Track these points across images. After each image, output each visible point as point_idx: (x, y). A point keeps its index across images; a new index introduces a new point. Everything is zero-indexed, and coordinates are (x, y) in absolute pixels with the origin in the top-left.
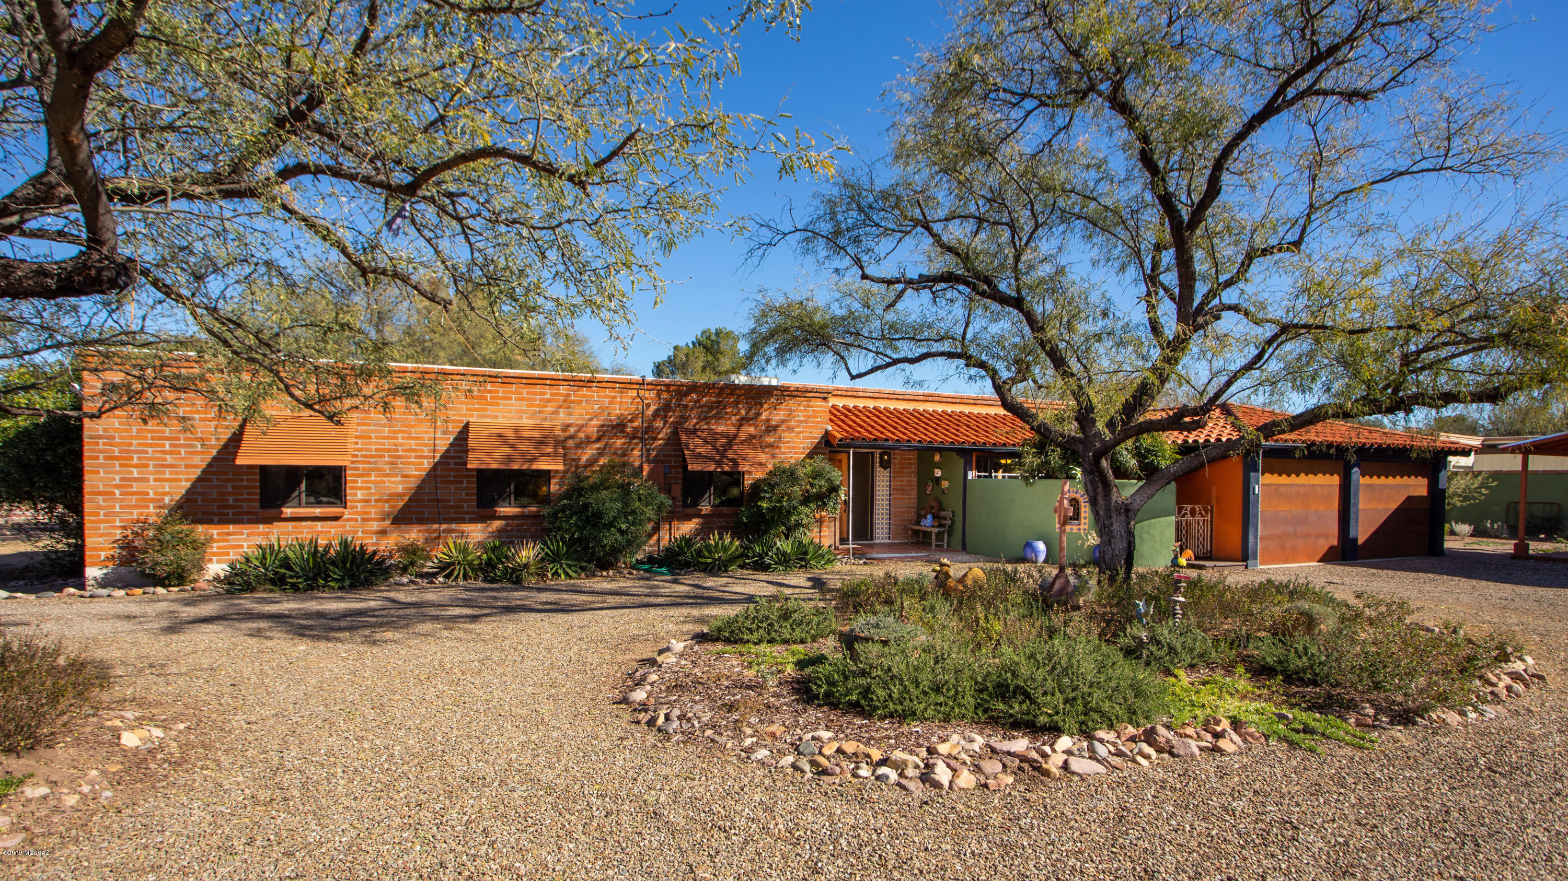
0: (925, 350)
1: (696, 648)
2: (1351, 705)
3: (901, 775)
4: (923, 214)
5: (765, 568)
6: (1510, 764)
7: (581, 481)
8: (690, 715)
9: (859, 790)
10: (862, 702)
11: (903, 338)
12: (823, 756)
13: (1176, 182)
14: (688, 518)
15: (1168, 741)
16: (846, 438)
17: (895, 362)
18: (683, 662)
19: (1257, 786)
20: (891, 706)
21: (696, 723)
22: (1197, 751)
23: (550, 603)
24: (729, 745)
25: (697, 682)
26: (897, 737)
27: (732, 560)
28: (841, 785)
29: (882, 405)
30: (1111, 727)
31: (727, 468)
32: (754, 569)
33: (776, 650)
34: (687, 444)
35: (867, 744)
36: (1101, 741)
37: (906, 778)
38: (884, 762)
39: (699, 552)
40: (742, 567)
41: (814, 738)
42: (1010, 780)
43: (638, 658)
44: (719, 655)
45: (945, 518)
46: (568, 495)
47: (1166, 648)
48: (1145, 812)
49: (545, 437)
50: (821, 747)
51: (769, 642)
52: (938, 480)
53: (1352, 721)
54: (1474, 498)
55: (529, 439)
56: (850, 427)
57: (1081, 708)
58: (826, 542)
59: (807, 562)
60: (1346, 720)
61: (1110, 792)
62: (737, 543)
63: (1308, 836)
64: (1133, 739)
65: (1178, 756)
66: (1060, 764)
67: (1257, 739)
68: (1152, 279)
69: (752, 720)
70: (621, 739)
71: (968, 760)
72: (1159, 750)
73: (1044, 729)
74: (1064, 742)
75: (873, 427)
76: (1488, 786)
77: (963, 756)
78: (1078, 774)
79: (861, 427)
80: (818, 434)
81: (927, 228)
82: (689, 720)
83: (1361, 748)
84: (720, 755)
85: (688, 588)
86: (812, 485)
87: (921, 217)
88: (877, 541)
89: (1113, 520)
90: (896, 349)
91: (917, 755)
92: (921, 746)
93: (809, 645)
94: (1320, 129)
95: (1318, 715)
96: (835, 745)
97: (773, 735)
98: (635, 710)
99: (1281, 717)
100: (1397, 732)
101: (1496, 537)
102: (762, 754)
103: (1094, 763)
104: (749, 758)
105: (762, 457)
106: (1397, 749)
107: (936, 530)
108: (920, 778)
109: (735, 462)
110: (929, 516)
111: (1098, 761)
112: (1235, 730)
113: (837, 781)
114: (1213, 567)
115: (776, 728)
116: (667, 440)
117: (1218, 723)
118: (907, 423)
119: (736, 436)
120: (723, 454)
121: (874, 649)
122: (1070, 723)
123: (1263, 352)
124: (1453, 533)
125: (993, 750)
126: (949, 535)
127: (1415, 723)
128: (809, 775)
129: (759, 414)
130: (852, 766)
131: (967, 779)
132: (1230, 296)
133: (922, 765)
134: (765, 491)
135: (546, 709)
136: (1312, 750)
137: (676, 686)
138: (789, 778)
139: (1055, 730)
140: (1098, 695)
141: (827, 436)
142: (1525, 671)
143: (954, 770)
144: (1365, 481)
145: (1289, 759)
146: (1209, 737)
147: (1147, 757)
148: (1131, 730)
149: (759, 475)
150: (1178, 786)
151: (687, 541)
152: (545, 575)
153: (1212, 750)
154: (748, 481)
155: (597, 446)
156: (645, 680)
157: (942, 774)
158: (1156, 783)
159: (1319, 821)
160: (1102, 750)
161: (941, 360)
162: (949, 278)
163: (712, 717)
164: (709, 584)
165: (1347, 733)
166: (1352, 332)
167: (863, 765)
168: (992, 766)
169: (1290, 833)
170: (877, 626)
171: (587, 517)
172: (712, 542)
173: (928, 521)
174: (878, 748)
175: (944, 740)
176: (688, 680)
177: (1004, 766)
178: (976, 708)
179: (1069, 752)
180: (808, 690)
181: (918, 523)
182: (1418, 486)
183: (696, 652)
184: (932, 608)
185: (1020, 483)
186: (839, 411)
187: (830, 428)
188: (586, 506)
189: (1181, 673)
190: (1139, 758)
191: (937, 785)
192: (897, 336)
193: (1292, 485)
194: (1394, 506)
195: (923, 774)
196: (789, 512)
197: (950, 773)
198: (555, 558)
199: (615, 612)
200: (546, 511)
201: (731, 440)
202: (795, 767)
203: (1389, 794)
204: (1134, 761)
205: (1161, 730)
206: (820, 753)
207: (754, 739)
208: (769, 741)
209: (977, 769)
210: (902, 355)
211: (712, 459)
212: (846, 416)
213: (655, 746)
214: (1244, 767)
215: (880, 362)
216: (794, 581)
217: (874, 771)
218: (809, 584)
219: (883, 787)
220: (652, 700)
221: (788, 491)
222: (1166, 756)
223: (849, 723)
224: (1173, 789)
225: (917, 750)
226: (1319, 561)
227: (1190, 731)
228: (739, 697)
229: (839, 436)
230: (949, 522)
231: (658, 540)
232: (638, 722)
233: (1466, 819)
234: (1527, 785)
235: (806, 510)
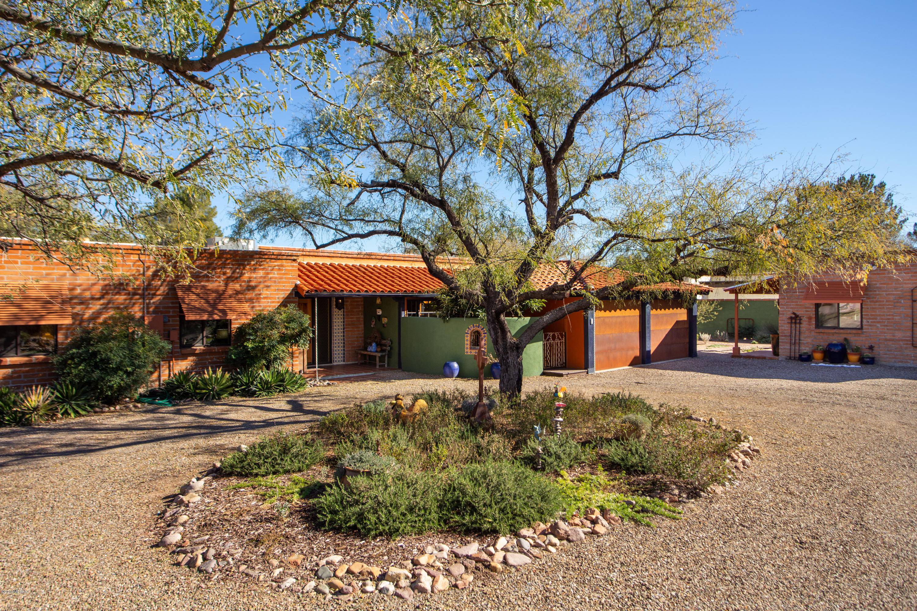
0: (371, 228)
1: (214, 484)
2: (665, 488)
3: (397, 586)
4: (373, 136)
5: (251, 394)
6: (750, 519)
7: (89, 333)
8: (225, 553)
9: (368, 603)
10: (359, 526)
11: (355, 220)
12: (337, 577)
13: (545, 133)
14: (184, 357)
15: (566, 532)
16: (312, 290)
17: (350, 237)
18: (207, 500)
19: (622, 559)
20: (381, 527)
21: (230, 559)
22: (583, 536)
23: (66, 445)
24: (261, 578)
25: (223, 520)
26: (388, 553)
27: (223, 390)
28: (355, 602)
29: (336, 262)
30: (529, 525)
31: (216, 317)
32: (242, 396)
33: (280, 480)
34: (183, 299)
35: (368, 563)
36: (525, 537)
37: (401, 588)
38: (383, 577)
39: (195, 385)
40: (232, 395)
41: (328, 563)
42: (471, 578)
43: (162, 495)
44: (236, 489)
45: (385, 346)
46: (76, 344)
47: (554, 456)
48: (560, 591)
49: (52, 297)
50: (335, 571)
51: (274, 473)
52: (379, 318)
53: (667, 500)
54: (711, 318)
55: (36, 299)
56: (314, 281)
57: (510, 515)
58: (297, 369)
59: (285, 388)
60: (664, 500)
61: (536, 578)
62: (227, 375)
63: (656, 594)
64: (544, 533)
65: (573, 541)
66: (501, 559)
67: (617, 521)
68: (528, 188)
69: (276, 552)
70: (167, 584)
71: (441, 566)
72: (561, 539)
73: (487, 533)
74: (502, 542)
75: (331, 281)
76: (742, 538)
77: (438, 564)
78: (514, 566)
79: (322, 280)
80: (290, 288)
81: (377, 146)
82: (224, 558)
83: (674, 519)
84: (256, 587)
85: (190, 418)
86: (287, 328)
87: (372, 138)
88: (335, 364)
89: (509, 355)
90: (351, 228)
91: (406, 567)
92: (407, 559)
93: (305, 472)
94: (628, 100)
95: (648, 498)
96: (345, 567)
97: (295, 564)
98: (174, 552)
99: (629, 503)
100: (692, 504)
101: (722, 341)
102: (289, 582)
103: (523, 556)
104: (279, 587)
105: (246, 307)
106: (693, 516)
107: (379, 354)
108: (411, 587)
109: (224, 312)
110: (374, 344)
111: (525, 554)
112: (603, 516)
113: (351, 598)
114: (567, 375)
115: (296, 557)
116: (166, 296)
117: (593, 512)
118: (356, 277)
119: (224, 291)
120: (214, 306)
121: (362, 482)
122: (504, 527)
123: (602, 250)
124: (700, 339)
125: (457, 556)
126: (389, 357)
127: (700, 496)
128: (329, 596)
129: (242, 274)
130: (360, 584)
131: (443, 583)
132: (578, 204)
133: (410, 576)
134: (250, 334)
135: (90, 561)
136: (648, 525)
137: (206, 525)
138: (314, 601)
139: (494, 533)
140: (520, 502)
141: (297, 290)
142: (749, 447)
143: (433, 577)
144: (654, 312)
145: (636, 534)
146: (588, 523)
147: (554, 545)
148: (542, 526)
149: (244, 320)
150: (577, 566)
151: (185, 376)
152: (54, 415)
153: (592, 533)
154: (235, 326)
155: (102, 301)
156: (176, 520)
157: (426, 582)
158: (563, 566)
159: (660, 581)
160: (526, 544)
161: (384, 236)
162: (393, 184)
163: (243, 553)
164: (208, 413)
165: (665, 509)
166: (654, 241)
167: (369, 582)
168: (458, 569)
169: (646, 593)
170: (361, 460)
171: (96, 362)
172: (206, 376)
173: (373, 348)
174: (377, 566)
175: (423, 552)
176: (215, 518)
177: (466, 568)
178: (439, 521)
179: (505, 549)
180: (315, 518)
181: (365, 349)
182: (681, 314)
183: (215, 489)
184: (395, 436)
185: (440, 320)
186: (304, 268)
187: (298, 282)
188: (95, 354)
189: (564, 473)
190: (550, 548)
191: (423, 591)
192: (352, 218)
193: (612, 317)
194: (669, 327)
195: (412, 583)
196: (269, 350)
197: (430, 579)
198: (65, 399)
199: (131, 449)
200: (55, 359)
201: (220, 295)
202: (317, 590)
203: (694, 552)
204: (547, 550)
205: (562, 524)
206: (335, 575)
207: (281, 569)
208: (293, 570)
209: (448, 573)
210: (355, 232)
211: (204, 311)
212: (310, 272)
213: (199, 587)
214: (612, 544)
215: (339, 237)
216: (276, 406)
217: (377, 586)
218: (289, 407)
219: (386, 598)
220: (188, 542)
221: (269, 333)
222: (565, 542)
223: (351, 545)
224: (574, 569)
225: (405, 563)
226: (630, 365)
227: (577, 521)
228: (261, 531)
229: (306, 289)
230: (389, 348)
231: (159, 376)
232: (178, 564)
233: (734, 565)
234: (760, 533)
235: (283, 347)
